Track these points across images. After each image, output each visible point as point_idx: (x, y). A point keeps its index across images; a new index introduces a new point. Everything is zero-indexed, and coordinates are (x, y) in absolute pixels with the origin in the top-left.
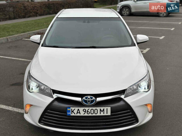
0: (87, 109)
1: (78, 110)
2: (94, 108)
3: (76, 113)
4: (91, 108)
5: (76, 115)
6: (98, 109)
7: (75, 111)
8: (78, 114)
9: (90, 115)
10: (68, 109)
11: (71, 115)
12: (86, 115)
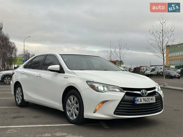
0: (145, 98)
1: (141, 99)
2: (148, 97)
3: (139, 101)
4: (147, 97)
5: (140, 103)
6: (150, 97)
7: (139, 100)
8: (141, 103)
9: (147, 102)
10: (136, 99)
11: (137, 103)
12: (145, 102)
